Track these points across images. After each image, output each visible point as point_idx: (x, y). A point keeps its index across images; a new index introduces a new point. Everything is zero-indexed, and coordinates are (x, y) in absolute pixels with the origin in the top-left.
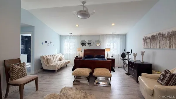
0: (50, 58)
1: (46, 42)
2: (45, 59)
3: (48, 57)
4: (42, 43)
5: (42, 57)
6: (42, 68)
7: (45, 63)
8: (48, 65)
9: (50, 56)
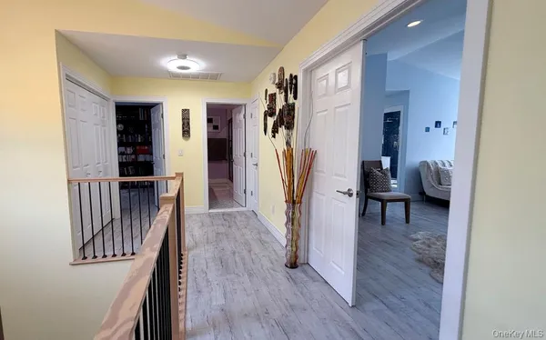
0: (448, 167)
1: (438, 124)
2: (432, 168)
3: (440, 166)
4: (428, 130)
5: (425, 164)
6: (422, 193)
7: (430, 179)
8: (440, 188)
9: (447, 164)
